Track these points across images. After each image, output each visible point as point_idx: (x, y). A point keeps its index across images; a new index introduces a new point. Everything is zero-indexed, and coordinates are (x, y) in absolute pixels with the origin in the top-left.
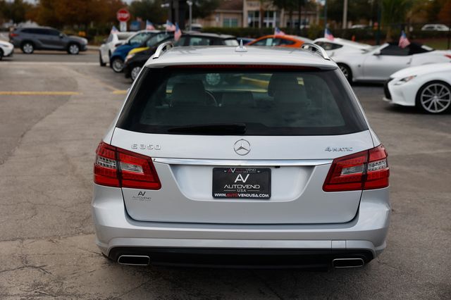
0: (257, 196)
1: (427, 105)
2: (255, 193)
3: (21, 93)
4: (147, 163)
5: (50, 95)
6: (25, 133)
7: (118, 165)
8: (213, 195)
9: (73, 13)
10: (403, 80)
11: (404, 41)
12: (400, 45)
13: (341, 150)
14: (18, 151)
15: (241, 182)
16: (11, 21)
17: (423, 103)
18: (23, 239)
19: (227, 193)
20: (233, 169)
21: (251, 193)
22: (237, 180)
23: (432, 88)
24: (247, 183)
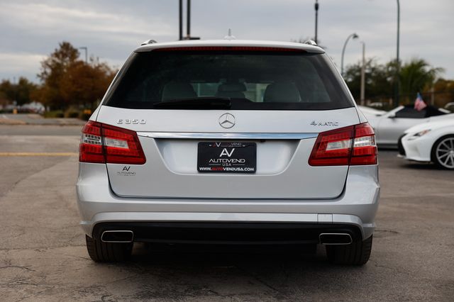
0: (242, 169)
1: (443, 160)
2: (240, 167)
3: (19, 154)
4: (132, 137)
5: (49, 156)
6: (19, 181)
7: (103, 141)
8: (198, 169)
9: (79, 90)
10: (417, 135)
11: (420, 103)
12: (415, 107)
13: (326, 124)
14: (11, 193)
15: (226, 157)
16: (15, 103)
17: (439, 158)
18: (8, 250)
19: (211, 167)
20: (218, 144)
21: (236, 167)
22: (222, 154)
23: (448, 143)
24: (232, 157)
